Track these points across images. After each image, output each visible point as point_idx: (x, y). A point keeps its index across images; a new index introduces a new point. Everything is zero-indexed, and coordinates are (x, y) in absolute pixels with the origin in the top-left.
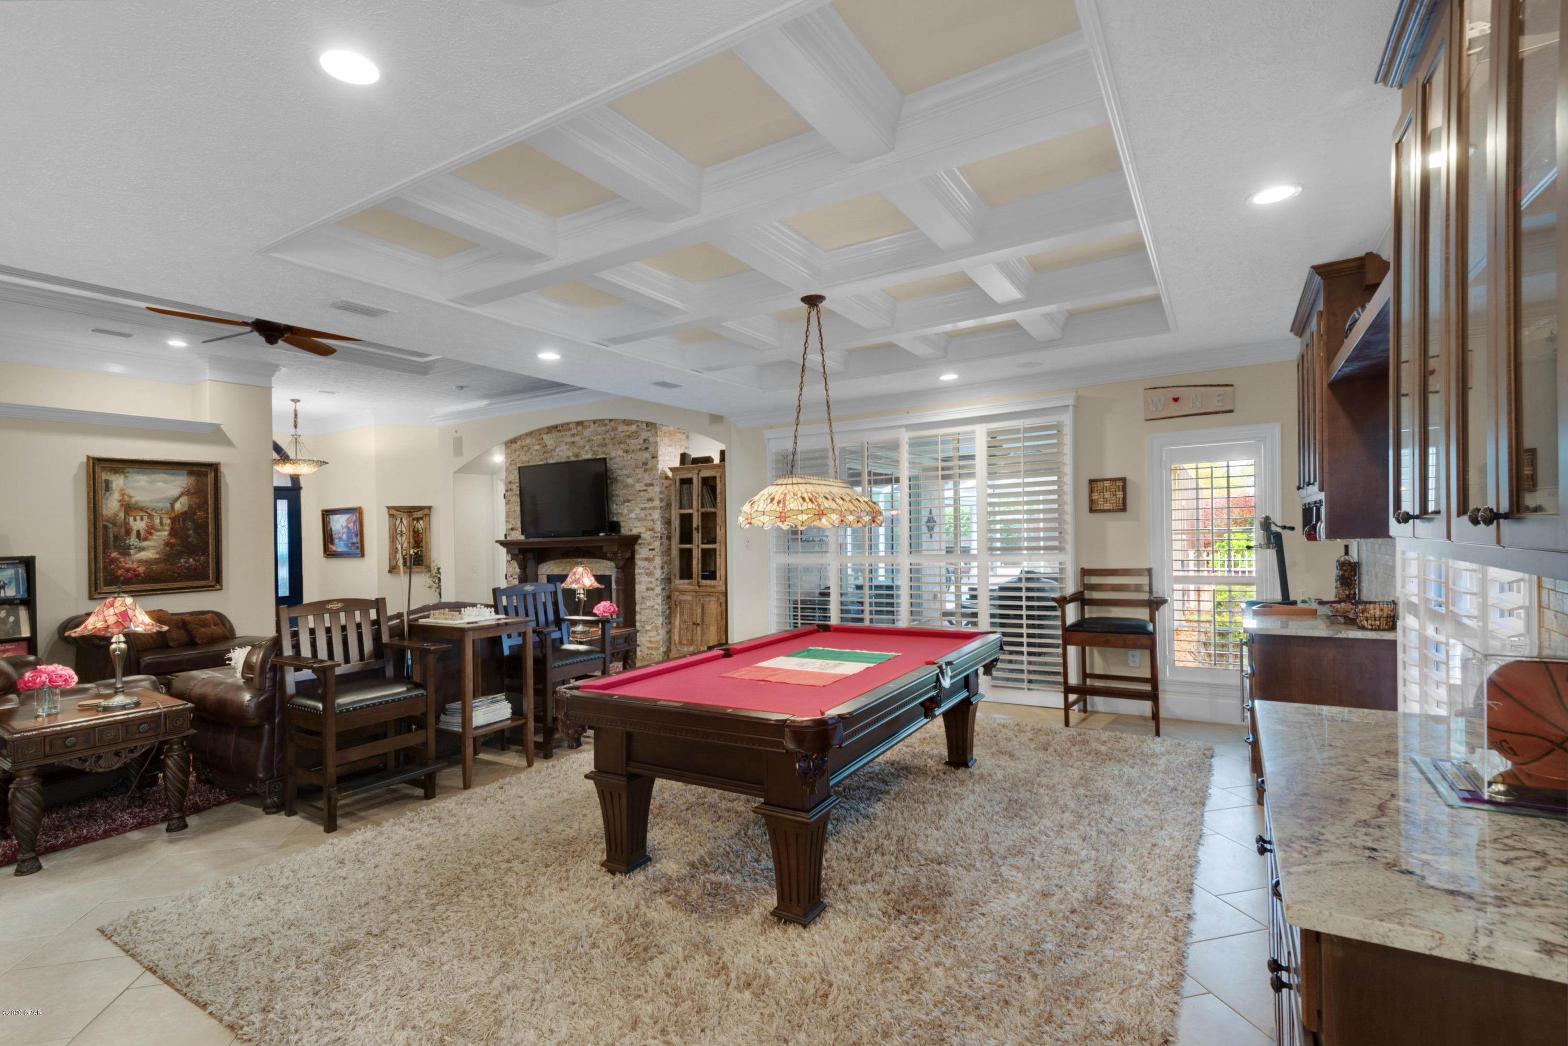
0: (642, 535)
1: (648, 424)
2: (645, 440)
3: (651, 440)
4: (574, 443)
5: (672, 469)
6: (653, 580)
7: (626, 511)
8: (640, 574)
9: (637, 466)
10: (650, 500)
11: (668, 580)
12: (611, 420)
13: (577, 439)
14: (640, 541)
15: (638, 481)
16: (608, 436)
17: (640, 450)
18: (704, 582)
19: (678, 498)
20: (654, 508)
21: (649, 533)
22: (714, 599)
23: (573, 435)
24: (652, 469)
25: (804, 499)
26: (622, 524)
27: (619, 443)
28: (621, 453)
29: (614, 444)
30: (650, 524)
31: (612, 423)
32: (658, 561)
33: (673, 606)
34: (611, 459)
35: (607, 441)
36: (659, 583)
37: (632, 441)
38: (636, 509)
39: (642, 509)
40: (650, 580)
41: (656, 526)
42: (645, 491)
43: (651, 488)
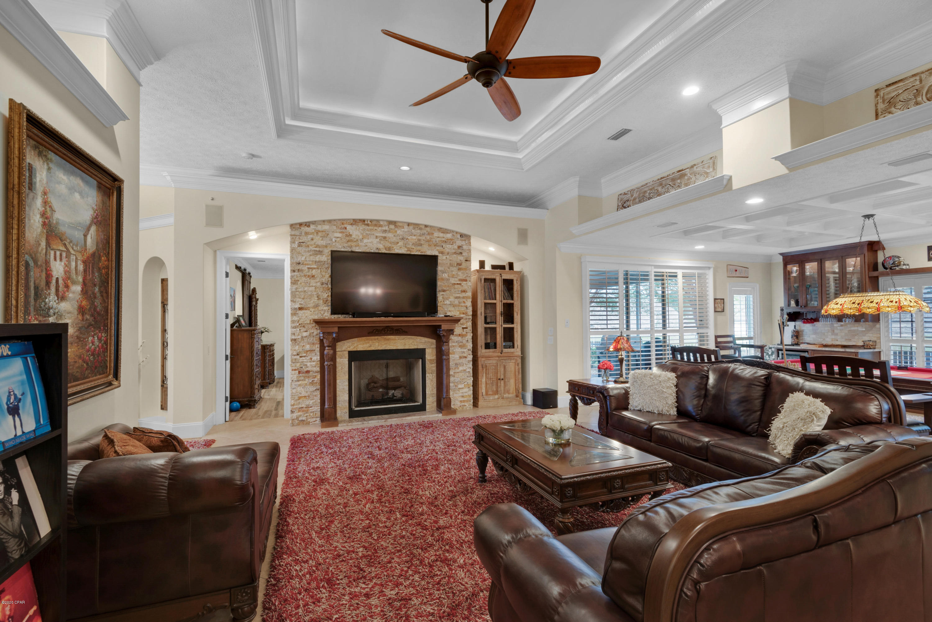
1: (461, 236)
2: (459, 247)
3: (464, 247)
4: (385, 238)
5: (478, 271)
6: (465, 350)
8: (454, 346)
9: (451, 265)
10: (464, 291)
13: (390, 235)
14: (460, 322)
15: (453, 276)
16: (423, 238)
17: (455, 253)
18: (505, 350)
19: (483, 291)
20: (467, 298)
21: (463, 315)
22: (513, 361)
23: (385, 231)
29: (430, 245)
30: (463, 309)
31: (428, 229)
32: (470, 337)
35: (422, 242)
37: (448, 246)
38: (451, 297)
39: (456, 298)
40: (463, 350)
41: (468, 311)
42: (460, 284)
43: (465, 282)
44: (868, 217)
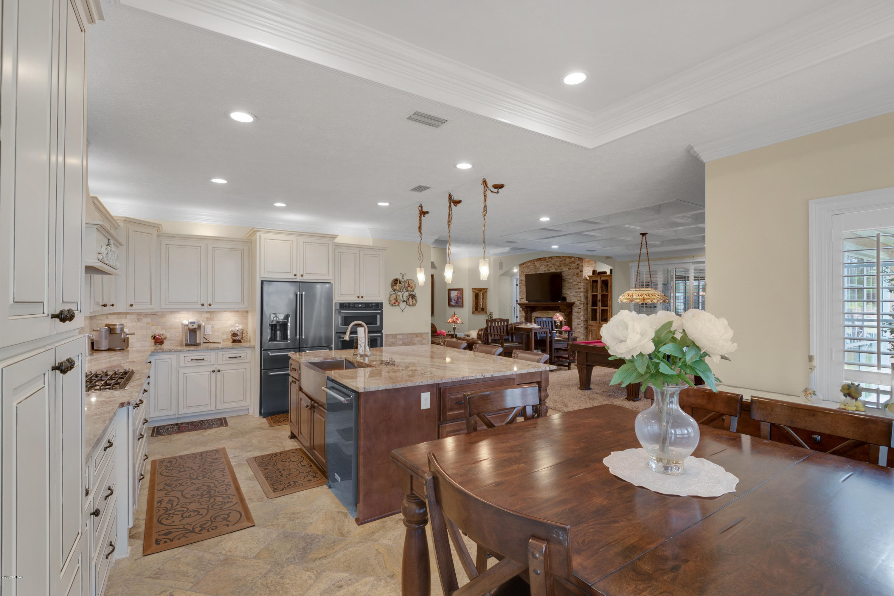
0: (576, 303)
1: (579, 258)
2: (578, 265)
3: (580, 264)
4: (547, 265)
5: (589, 276)
7: (569, 293)
8: (574, 318)
9: (574, 275)
10: (579, 288)
11: (586, 321)
12: (563, 256)
13: (549, 263)
14: (574, 305)
15: (574, 281)
16: (562, 263)
17: (575, 268)
18: (602, 322)
19: (591, 288)
20: (581, 292)
21: (579, 302)
24: (580, 276)
25: (639, 295)
26: (567, 298)
27: (567, 266)
28: (567, 269)
29: (564, 266)
30: (579, 298)
31: (564, 258)
32: (582, 313)
33: (589, 332)
34: (563, 272)
35: (561, 265)
36: (582, 322)
37: (572, 265)
38: (573, 292)
39: (576, 292)
40: (579, 320)
41: (581, 299)
42: (578, 285)
43: (580, 284)
44: (644, 234)
